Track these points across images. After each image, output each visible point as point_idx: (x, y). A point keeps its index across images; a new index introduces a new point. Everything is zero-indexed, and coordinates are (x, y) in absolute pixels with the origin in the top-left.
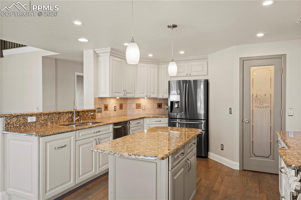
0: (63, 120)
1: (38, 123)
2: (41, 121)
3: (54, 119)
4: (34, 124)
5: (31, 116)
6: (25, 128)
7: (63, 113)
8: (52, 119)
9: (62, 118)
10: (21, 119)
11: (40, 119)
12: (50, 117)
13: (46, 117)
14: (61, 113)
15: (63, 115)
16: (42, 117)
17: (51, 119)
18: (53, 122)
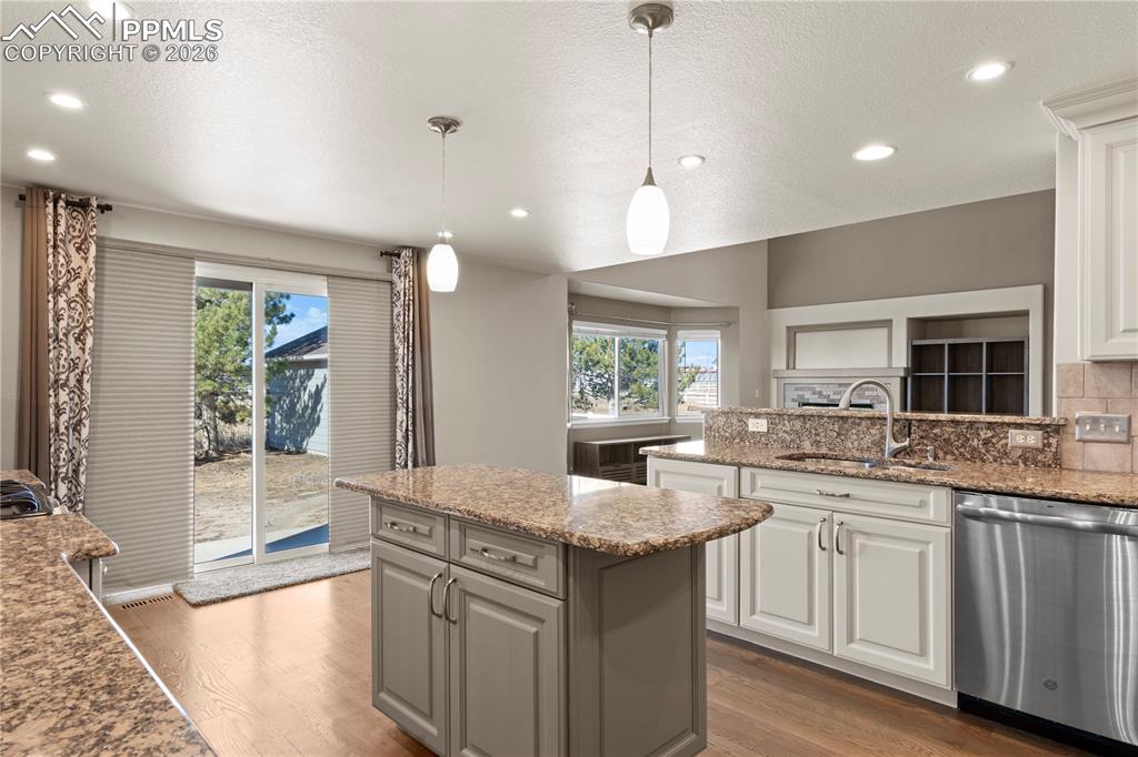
0: (859, 444)
1: (775, 437)
2: (781, 434)
3: (823, 434)
4: (763, 439)
5: (756, 417)
6: (742, 444)
7: (857, 421)
8: (817, 435)
9: (855, 437)
10: (735, 421)
11: (779, 427)
12: (808, 426)
13: (798, 424)
14: (850, 421)
15: (859, 425)
16: (786, 422)
17: (814, 432)
18: (819, 442)
